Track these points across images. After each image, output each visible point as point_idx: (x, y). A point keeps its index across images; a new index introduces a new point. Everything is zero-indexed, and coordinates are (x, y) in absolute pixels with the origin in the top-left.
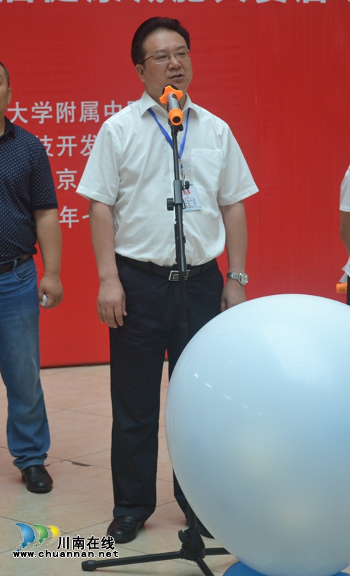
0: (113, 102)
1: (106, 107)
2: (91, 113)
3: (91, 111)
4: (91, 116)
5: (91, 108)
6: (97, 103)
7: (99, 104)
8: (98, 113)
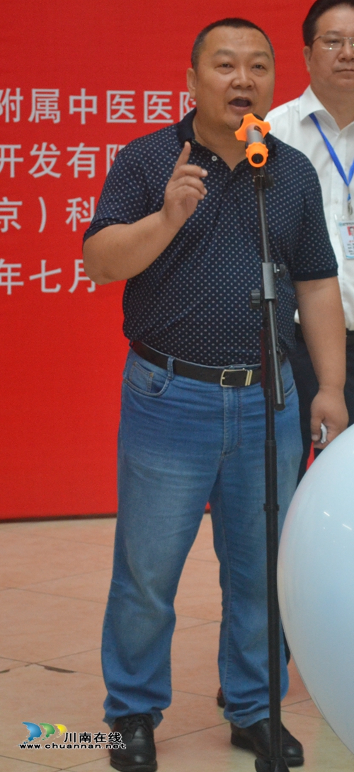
0: (83, 91)
1: (72, 98)
2: (47, 108)
3: (47, 104)
4: (47, 112)
5: (47, 100)
6: (57, 91)
7: (61, 93)
8: (59, 109)
